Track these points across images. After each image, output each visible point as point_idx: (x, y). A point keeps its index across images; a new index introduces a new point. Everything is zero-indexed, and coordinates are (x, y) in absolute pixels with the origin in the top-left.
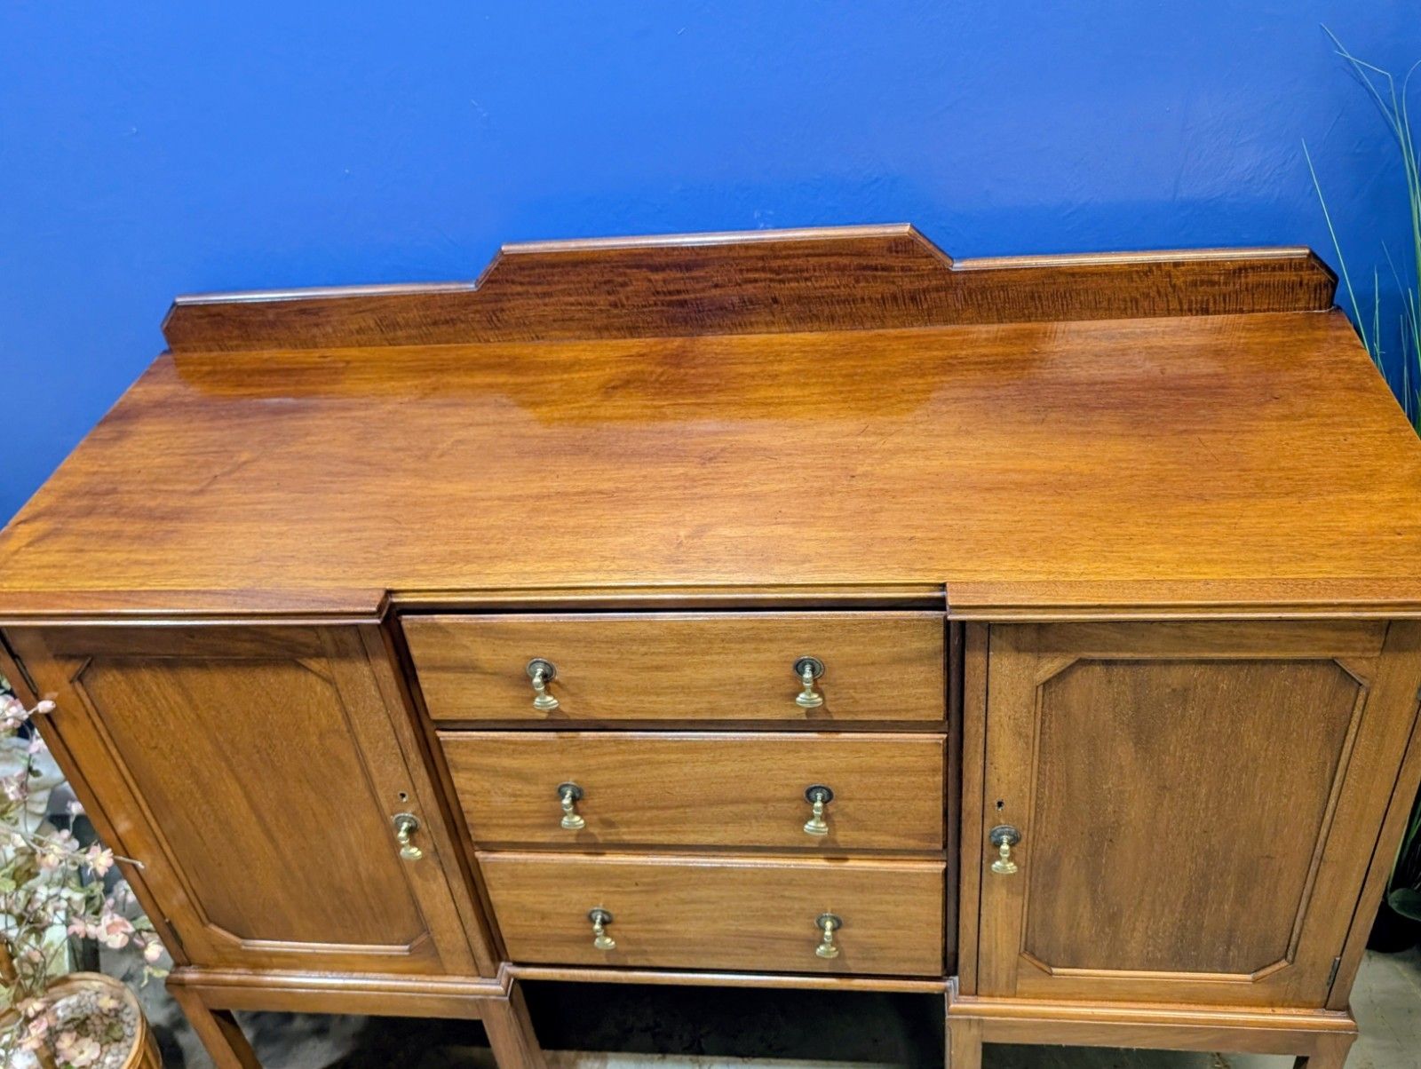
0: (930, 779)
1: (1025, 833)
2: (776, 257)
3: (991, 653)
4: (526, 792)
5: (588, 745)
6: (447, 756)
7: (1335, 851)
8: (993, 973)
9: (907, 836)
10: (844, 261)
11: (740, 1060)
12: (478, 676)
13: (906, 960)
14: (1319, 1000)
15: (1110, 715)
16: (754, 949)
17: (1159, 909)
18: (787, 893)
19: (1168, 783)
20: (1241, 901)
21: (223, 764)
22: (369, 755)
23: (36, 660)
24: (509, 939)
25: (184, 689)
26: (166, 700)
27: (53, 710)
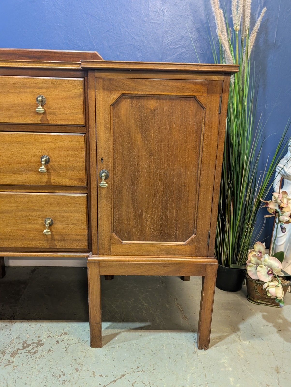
0: (81, 152)
1: (110, 174)
3: (96, 91)
7: (203, 182)
8: (103, 243)
9: (74, 179)
11: (27, 321)
13: (75, 241)
14: (205, 253)
15: (133, 121)
16: (24, 236)
17: (154, 210)
18: (35, 208)
19: (152, 152)
20: (178, 206)
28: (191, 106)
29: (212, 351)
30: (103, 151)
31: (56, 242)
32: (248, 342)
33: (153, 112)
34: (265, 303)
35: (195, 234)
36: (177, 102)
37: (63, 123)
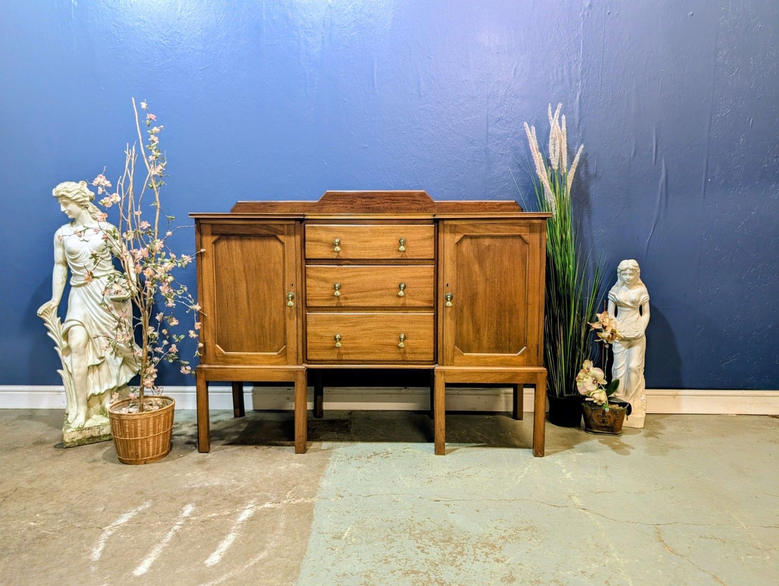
0: (430, 280)
1: (454, 296)
2: (394, 196)
3: (445, 234)
4: (325, 286)
5: (345, 269)
6: (307, 273)
7: (530, 301)
8: (447, 355)
9: (424, 301)
10: (409, 198)
12: (321, 243)
13: (423, 353)
14: (535, 363)
15: (472, 255)
16: (381, 350)
17: (490, 326)
18: (392, 325)
19: (488, 278)
20: (510, 322)
21: (244, 275)
22: (287, 269)
23: (206, 235)
24: (309, 349)
25: (242, 247)
26: (236, 251)
27: (204, 252)
28: (518, 243)
29: (546, 458)
30: (448, 278)
31: (407, 355)
32: (581, 454)
33: (488, 247)
34: (602, 431)
35: (526, 346)
36: (506, 240)
37: (418, 258)
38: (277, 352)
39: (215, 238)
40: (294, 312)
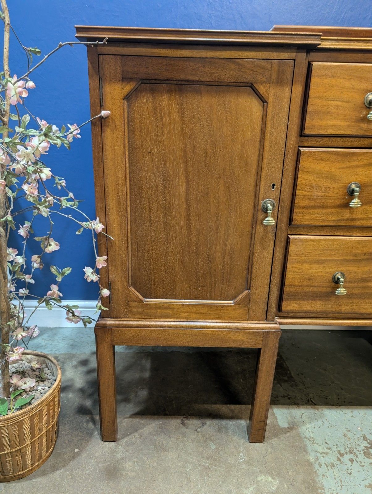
6: (301, 162)
21: (183, 166)
22: (266, 155)
23: (110, 81)
24: (287, 295)
25: (182, 109)
26: (169, 116)
27: (108, 117)
38: (232, 300)
39: (128, 87)
40: (271, 236)
